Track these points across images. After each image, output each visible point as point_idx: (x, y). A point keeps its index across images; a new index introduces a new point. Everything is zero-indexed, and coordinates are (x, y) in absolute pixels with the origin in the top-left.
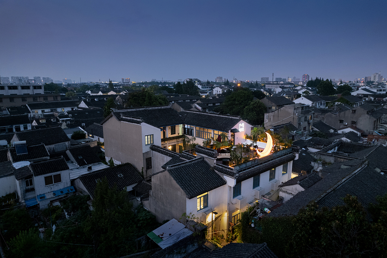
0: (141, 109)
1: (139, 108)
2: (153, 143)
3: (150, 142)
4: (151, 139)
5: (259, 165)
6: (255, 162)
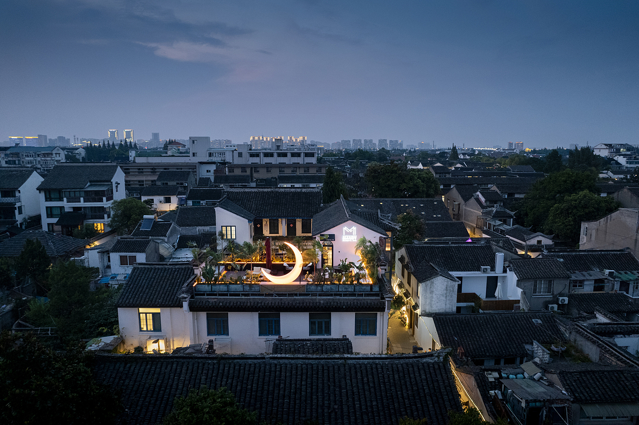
0: (266, 190)
1: (262, 188)
2: (236, 239)
3: (230, 236)
4: (232, 232)
5: (262, 295)
6: (253, 289)
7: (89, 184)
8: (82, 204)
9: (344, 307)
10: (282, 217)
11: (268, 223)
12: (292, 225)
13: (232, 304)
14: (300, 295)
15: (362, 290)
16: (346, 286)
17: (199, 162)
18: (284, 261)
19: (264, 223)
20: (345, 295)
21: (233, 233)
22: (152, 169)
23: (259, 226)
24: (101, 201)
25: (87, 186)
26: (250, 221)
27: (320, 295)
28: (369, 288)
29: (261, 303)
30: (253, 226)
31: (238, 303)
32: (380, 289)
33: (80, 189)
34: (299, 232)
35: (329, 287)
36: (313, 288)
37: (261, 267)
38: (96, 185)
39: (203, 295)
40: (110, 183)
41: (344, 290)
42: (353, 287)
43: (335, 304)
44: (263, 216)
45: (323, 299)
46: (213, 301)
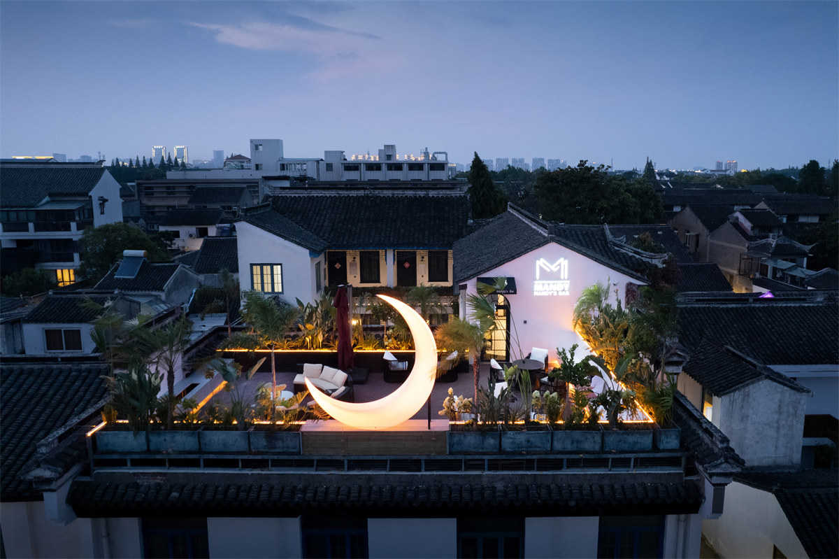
2: (282, 293)
3: (270, 285)
4: (275, 276)
5: (308, 463)
6: (279, 444)
7: (47, 199)
8: (31, 234)
9: (572, 503)
10: (385, 246)
11: (358, 260)
12: (407, 265)
13: (209, 495)
14: (431, 464)
15: (626, 447)
16: (577, 435)
17: (263, 177)
18: (384, 347)
19: (349, 260)
20: (573, 464)
21: (278, 279)
22: (189, 187)
23: (338, 266)
24: (68, 228)
25: (41, 204)
26: (314, 253)
27: (493, 466)
28: (647, 441)
29: (304, 491)
30: (324, 266)
31: (232, 490)
32: (682, 443)
33: (29, 206)
34: (423, 279)
35: (521, 438)
36: (471, 440)
37: (324, 364)
38: (60, 201)
39: (122, 463)
40: (88, 199)
41: (569, 447)
42: (598, 439)
43: (543, 492)
44: (345, 243)
45: (503, 478)
46: (153, 482)
